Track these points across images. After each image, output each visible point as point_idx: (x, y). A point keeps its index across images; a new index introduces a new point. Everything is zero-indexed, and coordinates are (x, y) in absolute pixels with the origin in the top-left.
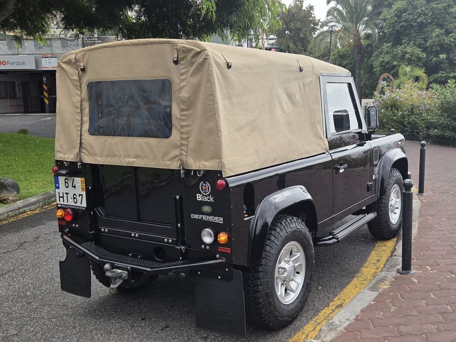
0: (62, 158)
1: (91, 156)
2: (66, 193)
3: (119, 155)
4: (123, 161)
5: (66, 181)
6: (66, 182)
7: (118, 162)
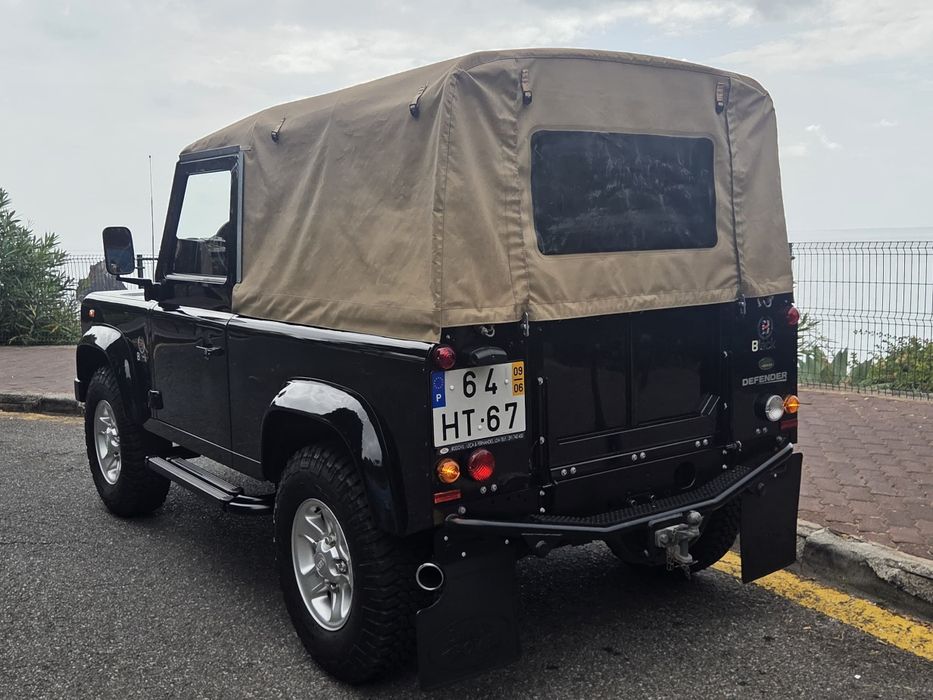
0: (477, 318)
1: (550, 304)
2: (464, 412)
3: (618, 292)
4: (630, 303)
5: (469, 378)
6: (466, 384)
7: (619, 306)
